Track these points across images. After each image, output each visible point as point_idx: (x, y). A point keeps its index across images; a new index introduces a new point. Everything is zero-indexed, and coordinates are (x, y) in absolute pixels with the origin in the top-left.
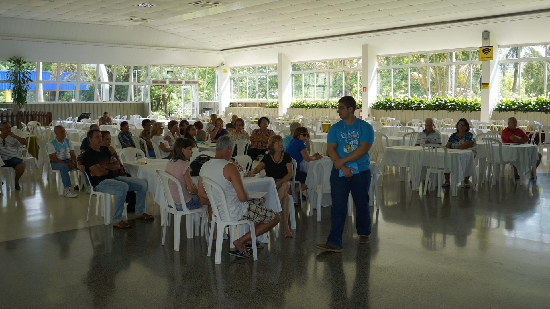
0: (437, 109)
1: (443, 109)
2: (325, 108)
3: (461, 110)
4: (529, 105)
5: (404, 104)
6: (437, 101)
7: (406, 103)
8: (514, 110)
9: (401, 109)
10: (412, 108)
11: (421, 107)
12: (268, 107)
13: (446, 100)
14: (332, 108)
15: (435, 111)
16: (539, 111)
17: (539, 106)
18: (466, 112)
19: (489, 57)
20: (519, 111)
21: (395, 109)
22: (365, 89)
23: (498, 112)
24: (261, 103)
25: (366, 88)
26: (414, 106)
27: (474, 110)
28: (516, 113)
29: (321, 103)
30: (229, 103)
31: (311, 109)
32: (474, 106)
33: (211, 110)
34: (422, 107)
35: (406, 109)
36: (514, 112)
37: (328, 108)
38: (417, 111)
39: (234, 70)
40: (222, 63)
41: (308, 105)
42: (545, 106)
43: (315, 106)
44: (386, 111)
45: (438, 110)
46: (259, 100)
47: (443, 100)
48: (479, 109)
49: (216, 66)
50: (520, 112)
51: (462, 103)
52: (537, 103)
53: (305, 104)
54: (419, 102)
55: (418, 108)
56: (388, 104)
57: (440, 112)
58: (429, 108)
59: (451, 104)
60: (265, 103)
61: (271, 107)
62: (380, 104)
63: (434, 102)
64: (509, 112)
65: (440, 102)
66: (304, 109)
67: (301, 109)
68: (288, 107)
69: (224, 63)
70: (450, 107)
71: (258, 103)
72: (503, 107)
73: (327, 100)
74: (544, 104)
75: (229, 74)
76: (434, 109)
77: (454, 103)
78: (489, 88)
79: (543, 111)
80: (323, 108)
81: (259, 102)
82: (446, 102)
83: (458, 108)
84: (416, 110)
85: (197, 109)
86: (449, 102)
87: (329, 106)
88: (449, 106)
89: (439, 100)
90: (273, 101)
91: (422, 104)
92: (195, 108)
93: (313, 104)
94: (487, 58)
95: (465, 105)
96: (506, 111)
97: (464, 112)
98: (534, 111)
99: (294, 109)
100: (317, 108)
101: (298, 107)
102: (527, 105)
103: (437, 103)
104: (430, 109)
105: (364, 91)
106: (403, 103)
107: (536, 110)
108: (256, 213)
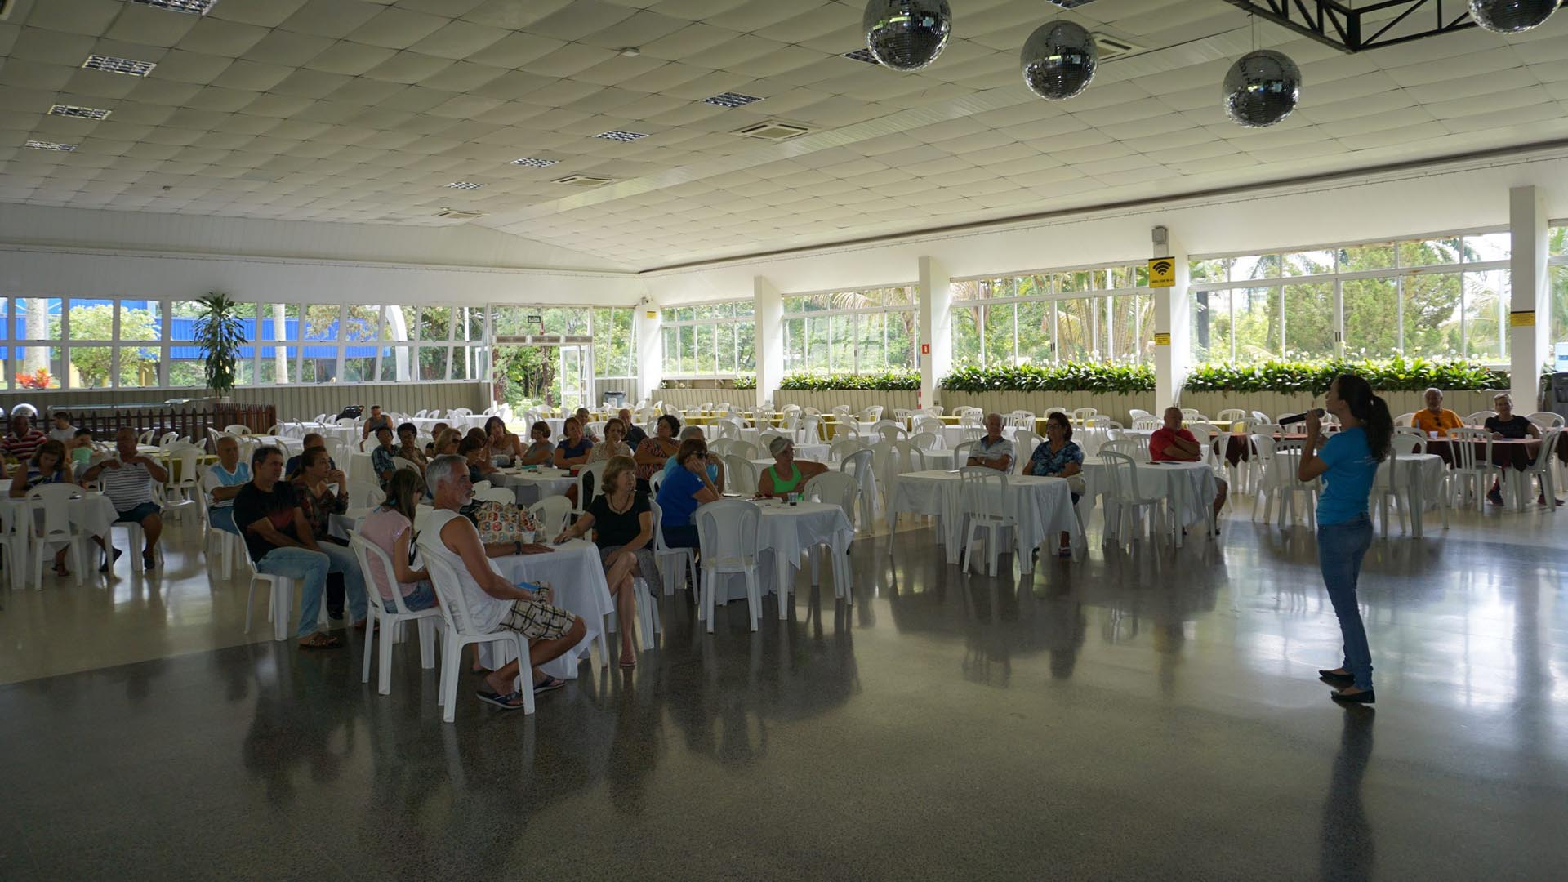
0: (1070, 387)
1: (1082, 388)
2: (850, 388)
3: (1118, 390)
4: (1251, 378)
5: (1005, 378)
6: (1070, 371)
7: (1009, 376)
8: (1222, 388)
9: (998, 389)
10: (1020, 387)
11: (1038, 384)
12: (736, 388)
13: (1088, 369)
14: (862, 388)
15: (1065, 392)
16: (1271, 389)
17: (1270, 379)
18: (1126, 394)
19: (1168, 280)
20: (1232, 389)
21: (986, 389)
22: (926, 348)
23: (1191, 392)
24: (724, 380)
25: (928, 346)
26: (1024, 382)
27: (1144, 389)
28: (1227, 394)
29: (840, 378)
30: (660, 381)
31: (820, 392)
32: (1142, 381)
33: (621, 396)
34: (1041, 385)
35: (1009, 389)
36: (1221, 392)
37: (854, 388)
38: (1032, 392)
39: (670, 314)
40: (644, 298)
41: (815, 384)
42: (1280, 380)
43: (829, 385)
44: (970, 394)
45: (1073, 390)
46: (718, 373)
47: (1083, 370)
48: (1152, 386)
49: (632, 304)
50: (1233, 392)
51: (1120, 376)
52: (1266, 375)
53: (809, 381)
54: (1035, 374)
55: (1033, 387)
56: (974, 379)
57: (1077, 393)
58: (1055, 386)
59: (1098, 378)
60: (731, 381)
61: (741, 388)
62: (958, 378)
63: (1064, 373)
64: (1212, 392)
65: (1076, 373)
66: (808, 392)
67: (800, 391)
68: (777, 386)
69: (649, 298)
70: (1095, 384)
71: (718, 380)
72: (1200, 382)
73: (853, 372)
74: (1279, 375)
75: (659, 319)
76: (1064, 389)
77: (1104, 377)
78: (1169, 343)
79: (1278, 390)
80: (844, 388)
81: (720, 378)
82: (1088, 374)
83: (1111, 385)
84: (1029, 391)
85: (591, 394)
86: (1093, 373)
87: (856, 384)
88: (1094, 381)
89: (1073, 369)
90: (746, 376)
91: (1040, 379)
92: (587, 393)
93: (825, 382)
94: (1164, 281)
95: (1125, 378)
96: (1205, 390)
97: (1124, 394)
98: (1259, 389)
99: (788, 392)
100: (832, 389)
101: (795, 388)
102: (1246, 378)
103: (1071, 376)
104: (1056, 389)
105: (924, 352)
106: (1002, 378)
107: (1264, 388)
108: (529, 618)
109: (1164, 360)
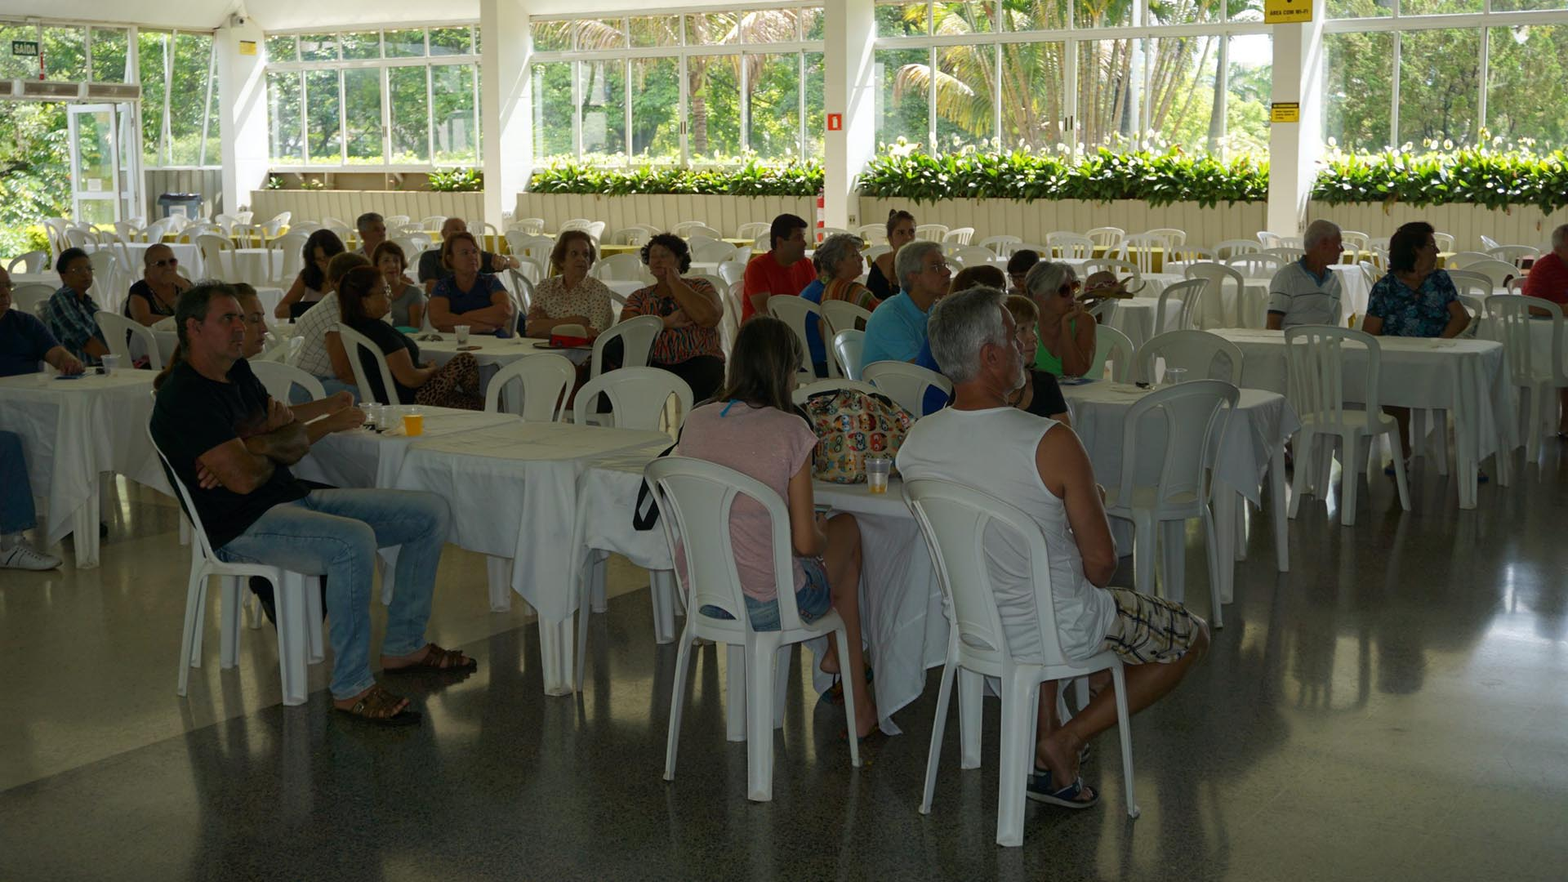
0: (1109, 194)
1: (1130, 195)
2: (676, 192)
3: (1198, 199)
4: (1434, 182)
5: (985, 177)
6: (1108, 164)
7: (992, 172)
8: (1383, 197)
9: (974, 195)
10: (1015, 193)
11: (1050, 186)
12: (436, 190)
13: (1140, 162)
14: (702, 191)
15: (1100, 201)
16: (1470, 200)
17: (1469, 183)
18: (1213, 206)
19: (1298, 12)
20: (1399, 200)
21: (950, 195)
22: (835, 121)
23: (1328, 205)
24: (403, 175)
25: (839, 117)
26: (1021, 184)
27: (1243, 198)
28: (1390, 207)
29: (655, 174)
30: (263, 175)
31: (617, 197)
32: (1240, 184)
33: (194, 202)
34: (1053, 189)
35: (993, 196)
36: (1380, 204)
37: (684, 191)
38: (1036, 201)
39: (281, 46)
40: (234, 15)
41: (604, 183)
42: (1490, 185)
43: (634, 185)
44: (918, 203)
45: (1114, 197)
46: (392, 161)
47: (1132, 163)
48: (1261, 196)
49: (209, 25)
50: (1402, 205)
51: (1200, 174)
52: (1459, 173)
53: (592, 178)
54: (1040, 169)
55: (1038, 190)
56: (925, 177)
57: (1120, 203)
58: (1080, 190)
59: (1160, 177)
60: (425, 176)
61: (450, 189)
62: (894, 175)
63: (1096, 168)
64: (1366, 203)
65: (1119, 168)
66: (590, 198)
67: (575, 197)
68: (520, 187)
69: (243, 14)
70: (1157, 188)
71: (391, 175)
72: (1347, 187)
73: (678, 163)
74: (1485, 177)
75: (262, 58)
76: (1096, 196)
77: (1171, 175)
78: (1297, 120)
79: (1483, 202)
80: (666, 192)
81: (396, 171)
82: (1139, 170)
83: (1186, 189)
84: (1031, 199)
85: (137, 198)
86: (1153, 170)
87: (688, 184)
88: (1152, 183)
89: (1115, 162)
90: (455, 167)
91: (1053, 179)
92: (129, 195)
93: (625, 180)
94: (1292, 12)
95: (1211, 179)
96: (1353, 200)
97: (1208, 205)
98: (1449, 200)
99: (550, 197)
100: (640, 192)
101: (564, 190)
102: (1426, 180)
103: (1108, 174)
104: (1082, 197)
105: (831, 128)
106: (980, 175)
107: (1460, 198)
108: (1143, 621)
109: (1286, 150)
